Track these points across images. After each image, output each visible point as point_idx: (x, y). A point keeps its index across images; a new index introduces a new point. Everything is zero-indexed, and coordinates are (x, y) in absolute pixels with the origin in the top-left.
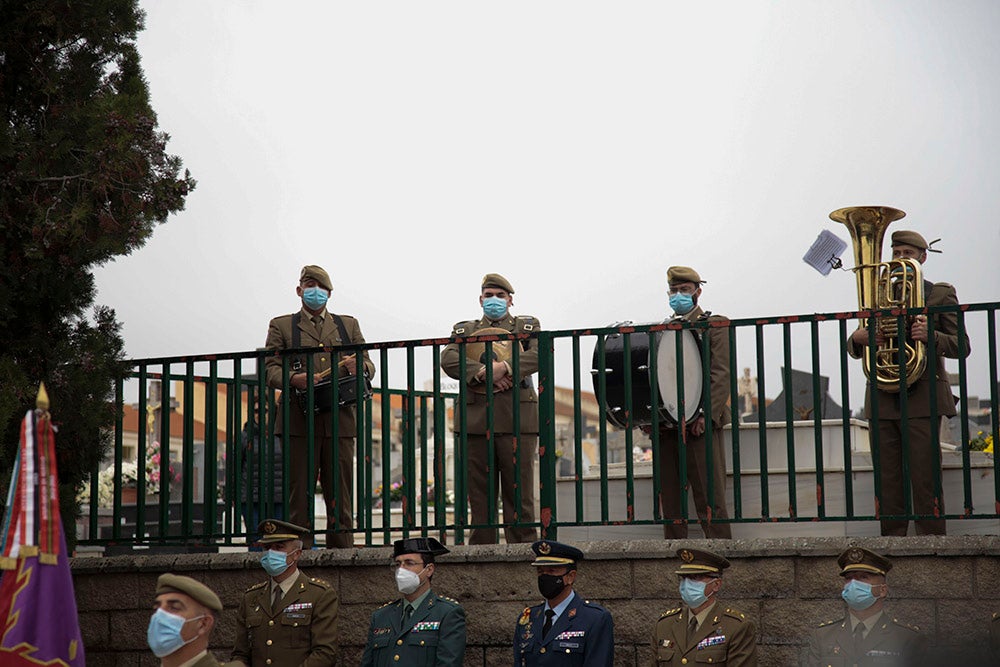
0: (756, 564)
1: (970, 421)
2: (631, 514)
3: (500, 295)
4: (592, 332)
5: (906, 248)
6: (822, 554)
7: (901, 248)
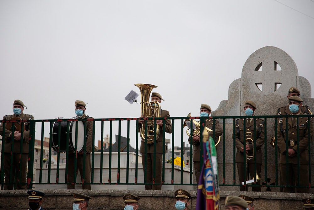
0: (97, 198)
1: (174, 154)
2: (57, 180)
3: (19, 107)
4: (48, 121)
5: (156, 97)
6: (118, 195)
7: (155, 97)
